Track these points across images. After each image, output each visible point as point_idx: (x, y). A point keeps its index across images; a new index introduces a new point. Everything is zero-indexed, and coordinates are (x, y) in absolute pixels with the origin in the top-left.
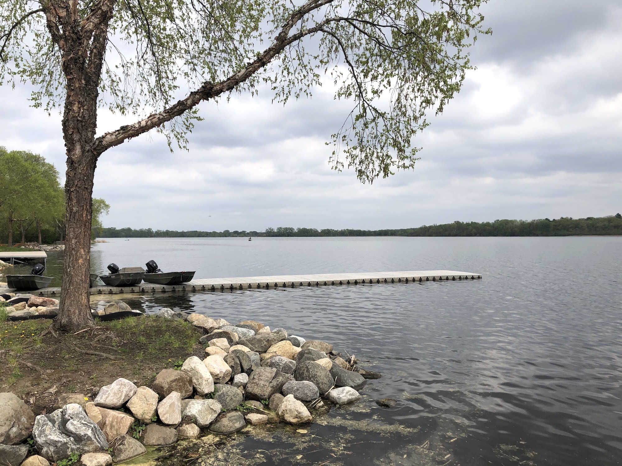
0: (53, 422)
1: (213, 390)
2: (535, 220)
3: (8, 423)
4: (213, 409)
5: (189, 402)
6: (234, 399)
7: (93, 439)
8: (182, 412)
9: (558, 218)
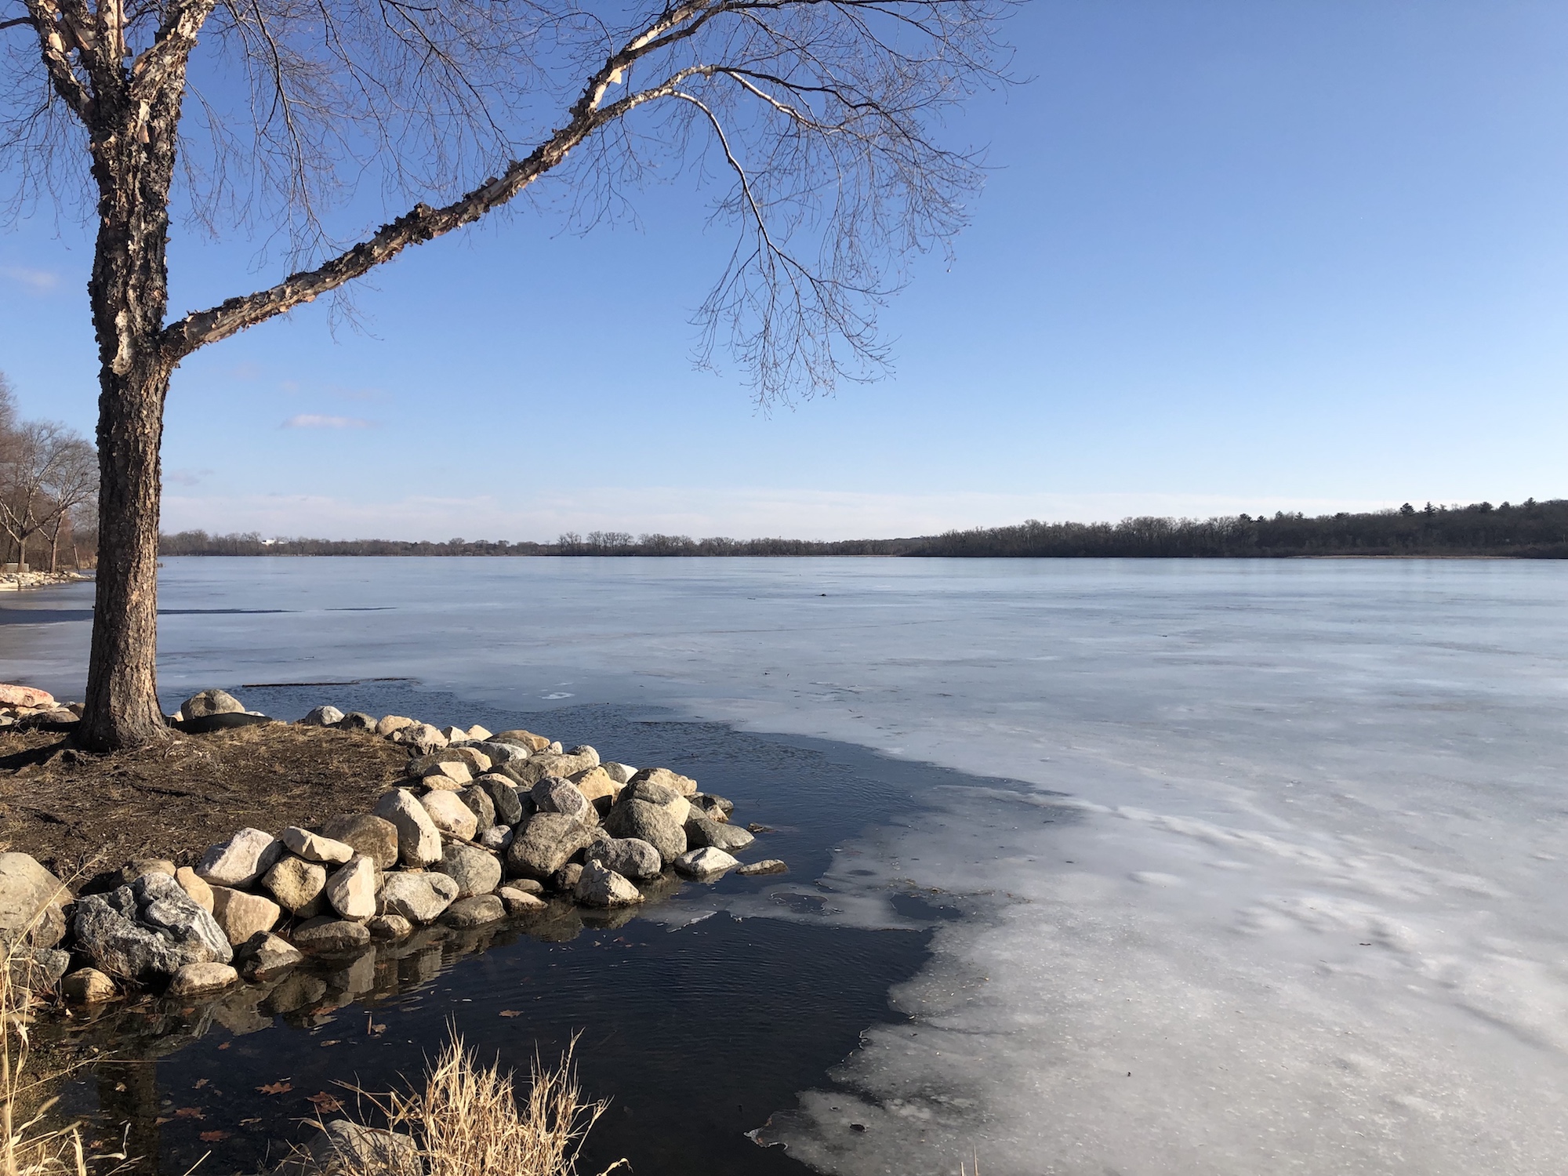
0: (118, 907)
1: (439, 858)
2: (1216, 520)
3: (25, 908)
4: (438, 891)
5: (392, 876)
6: (484, 874)
7: (202, 935)
8: (377, 895)
9: (1270, 516)
